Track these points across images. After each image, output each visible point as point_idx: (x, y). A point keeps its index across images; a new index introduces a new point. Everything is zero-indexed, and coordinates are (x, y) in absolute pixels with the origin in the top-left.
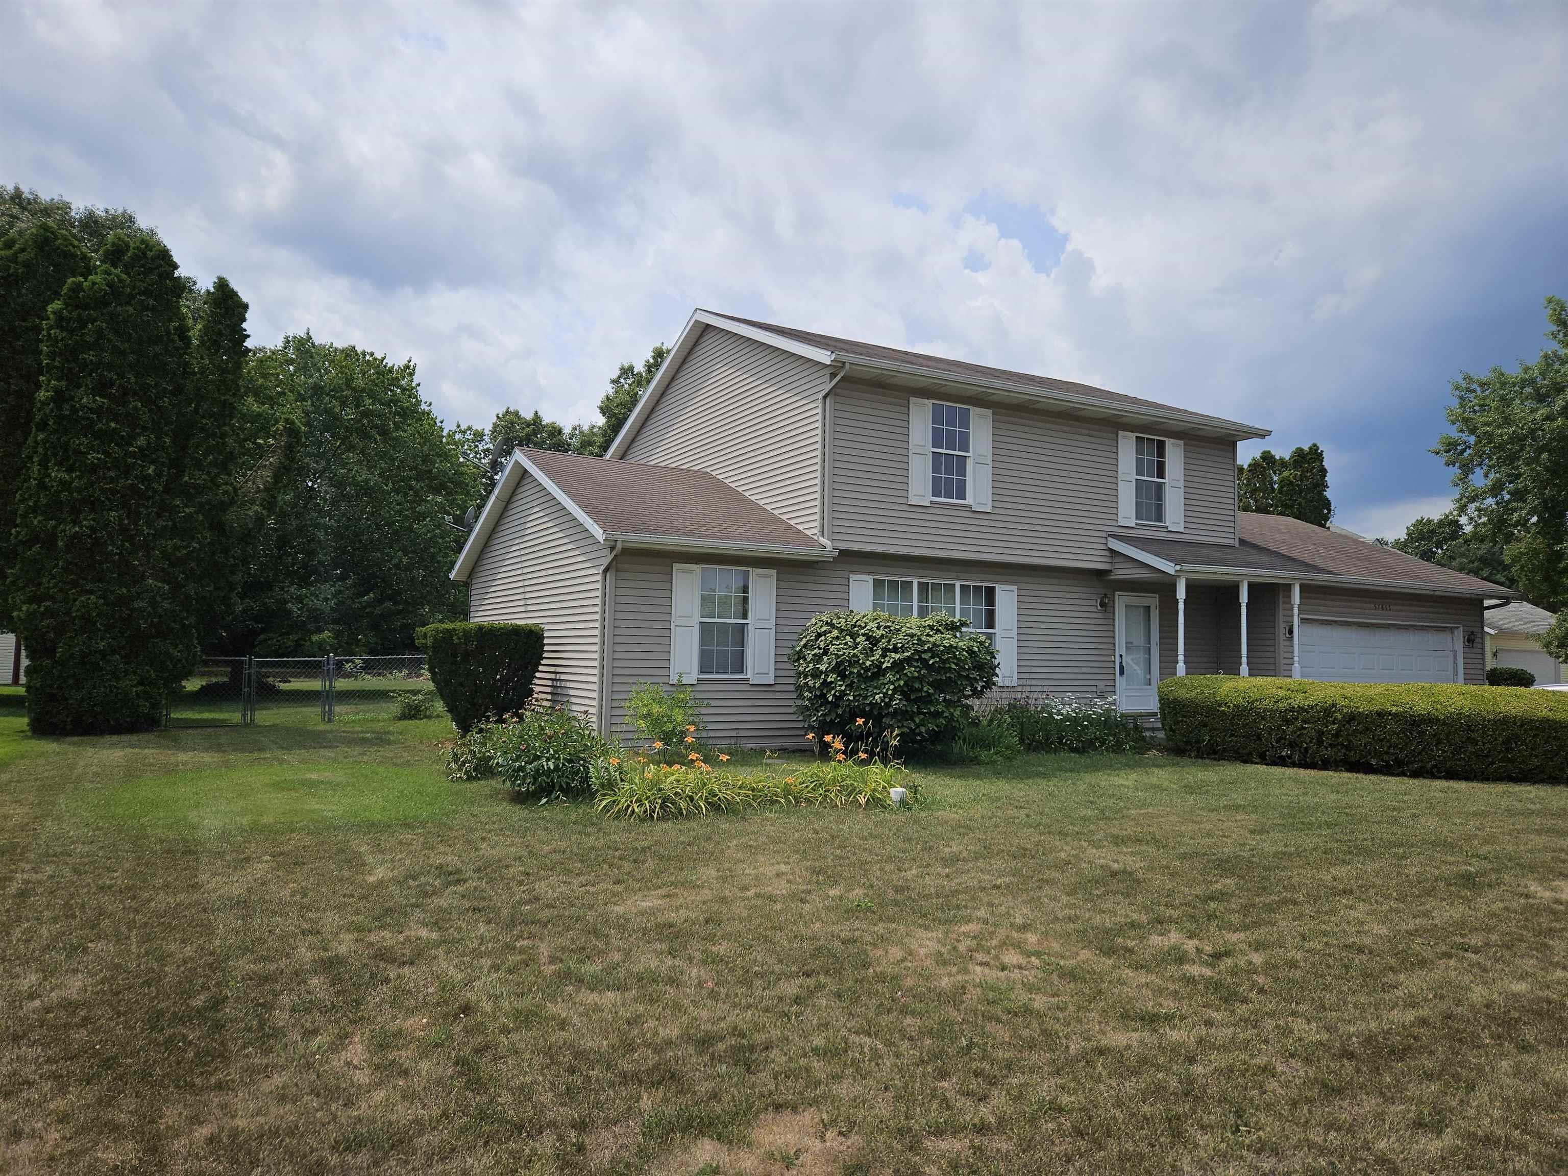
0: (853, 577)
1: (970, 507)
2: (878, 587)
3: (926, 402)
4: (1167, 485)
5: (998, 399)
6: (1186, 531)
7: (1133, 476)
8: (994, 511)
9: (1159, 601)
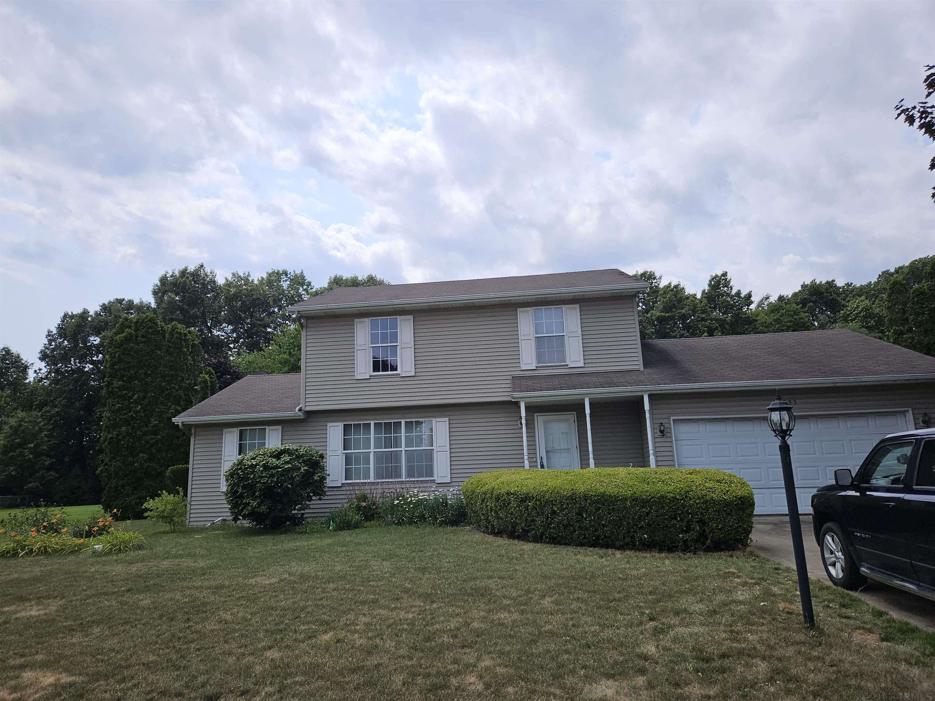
0: (329, 424)
1: (399, 374)
2: (347, 429)
3: (366, 319)
4: (565, 337)
5: (411, 309)
6: (587, 365)
7: (533, 336)
8: (418, 374)
9: (577, 417)
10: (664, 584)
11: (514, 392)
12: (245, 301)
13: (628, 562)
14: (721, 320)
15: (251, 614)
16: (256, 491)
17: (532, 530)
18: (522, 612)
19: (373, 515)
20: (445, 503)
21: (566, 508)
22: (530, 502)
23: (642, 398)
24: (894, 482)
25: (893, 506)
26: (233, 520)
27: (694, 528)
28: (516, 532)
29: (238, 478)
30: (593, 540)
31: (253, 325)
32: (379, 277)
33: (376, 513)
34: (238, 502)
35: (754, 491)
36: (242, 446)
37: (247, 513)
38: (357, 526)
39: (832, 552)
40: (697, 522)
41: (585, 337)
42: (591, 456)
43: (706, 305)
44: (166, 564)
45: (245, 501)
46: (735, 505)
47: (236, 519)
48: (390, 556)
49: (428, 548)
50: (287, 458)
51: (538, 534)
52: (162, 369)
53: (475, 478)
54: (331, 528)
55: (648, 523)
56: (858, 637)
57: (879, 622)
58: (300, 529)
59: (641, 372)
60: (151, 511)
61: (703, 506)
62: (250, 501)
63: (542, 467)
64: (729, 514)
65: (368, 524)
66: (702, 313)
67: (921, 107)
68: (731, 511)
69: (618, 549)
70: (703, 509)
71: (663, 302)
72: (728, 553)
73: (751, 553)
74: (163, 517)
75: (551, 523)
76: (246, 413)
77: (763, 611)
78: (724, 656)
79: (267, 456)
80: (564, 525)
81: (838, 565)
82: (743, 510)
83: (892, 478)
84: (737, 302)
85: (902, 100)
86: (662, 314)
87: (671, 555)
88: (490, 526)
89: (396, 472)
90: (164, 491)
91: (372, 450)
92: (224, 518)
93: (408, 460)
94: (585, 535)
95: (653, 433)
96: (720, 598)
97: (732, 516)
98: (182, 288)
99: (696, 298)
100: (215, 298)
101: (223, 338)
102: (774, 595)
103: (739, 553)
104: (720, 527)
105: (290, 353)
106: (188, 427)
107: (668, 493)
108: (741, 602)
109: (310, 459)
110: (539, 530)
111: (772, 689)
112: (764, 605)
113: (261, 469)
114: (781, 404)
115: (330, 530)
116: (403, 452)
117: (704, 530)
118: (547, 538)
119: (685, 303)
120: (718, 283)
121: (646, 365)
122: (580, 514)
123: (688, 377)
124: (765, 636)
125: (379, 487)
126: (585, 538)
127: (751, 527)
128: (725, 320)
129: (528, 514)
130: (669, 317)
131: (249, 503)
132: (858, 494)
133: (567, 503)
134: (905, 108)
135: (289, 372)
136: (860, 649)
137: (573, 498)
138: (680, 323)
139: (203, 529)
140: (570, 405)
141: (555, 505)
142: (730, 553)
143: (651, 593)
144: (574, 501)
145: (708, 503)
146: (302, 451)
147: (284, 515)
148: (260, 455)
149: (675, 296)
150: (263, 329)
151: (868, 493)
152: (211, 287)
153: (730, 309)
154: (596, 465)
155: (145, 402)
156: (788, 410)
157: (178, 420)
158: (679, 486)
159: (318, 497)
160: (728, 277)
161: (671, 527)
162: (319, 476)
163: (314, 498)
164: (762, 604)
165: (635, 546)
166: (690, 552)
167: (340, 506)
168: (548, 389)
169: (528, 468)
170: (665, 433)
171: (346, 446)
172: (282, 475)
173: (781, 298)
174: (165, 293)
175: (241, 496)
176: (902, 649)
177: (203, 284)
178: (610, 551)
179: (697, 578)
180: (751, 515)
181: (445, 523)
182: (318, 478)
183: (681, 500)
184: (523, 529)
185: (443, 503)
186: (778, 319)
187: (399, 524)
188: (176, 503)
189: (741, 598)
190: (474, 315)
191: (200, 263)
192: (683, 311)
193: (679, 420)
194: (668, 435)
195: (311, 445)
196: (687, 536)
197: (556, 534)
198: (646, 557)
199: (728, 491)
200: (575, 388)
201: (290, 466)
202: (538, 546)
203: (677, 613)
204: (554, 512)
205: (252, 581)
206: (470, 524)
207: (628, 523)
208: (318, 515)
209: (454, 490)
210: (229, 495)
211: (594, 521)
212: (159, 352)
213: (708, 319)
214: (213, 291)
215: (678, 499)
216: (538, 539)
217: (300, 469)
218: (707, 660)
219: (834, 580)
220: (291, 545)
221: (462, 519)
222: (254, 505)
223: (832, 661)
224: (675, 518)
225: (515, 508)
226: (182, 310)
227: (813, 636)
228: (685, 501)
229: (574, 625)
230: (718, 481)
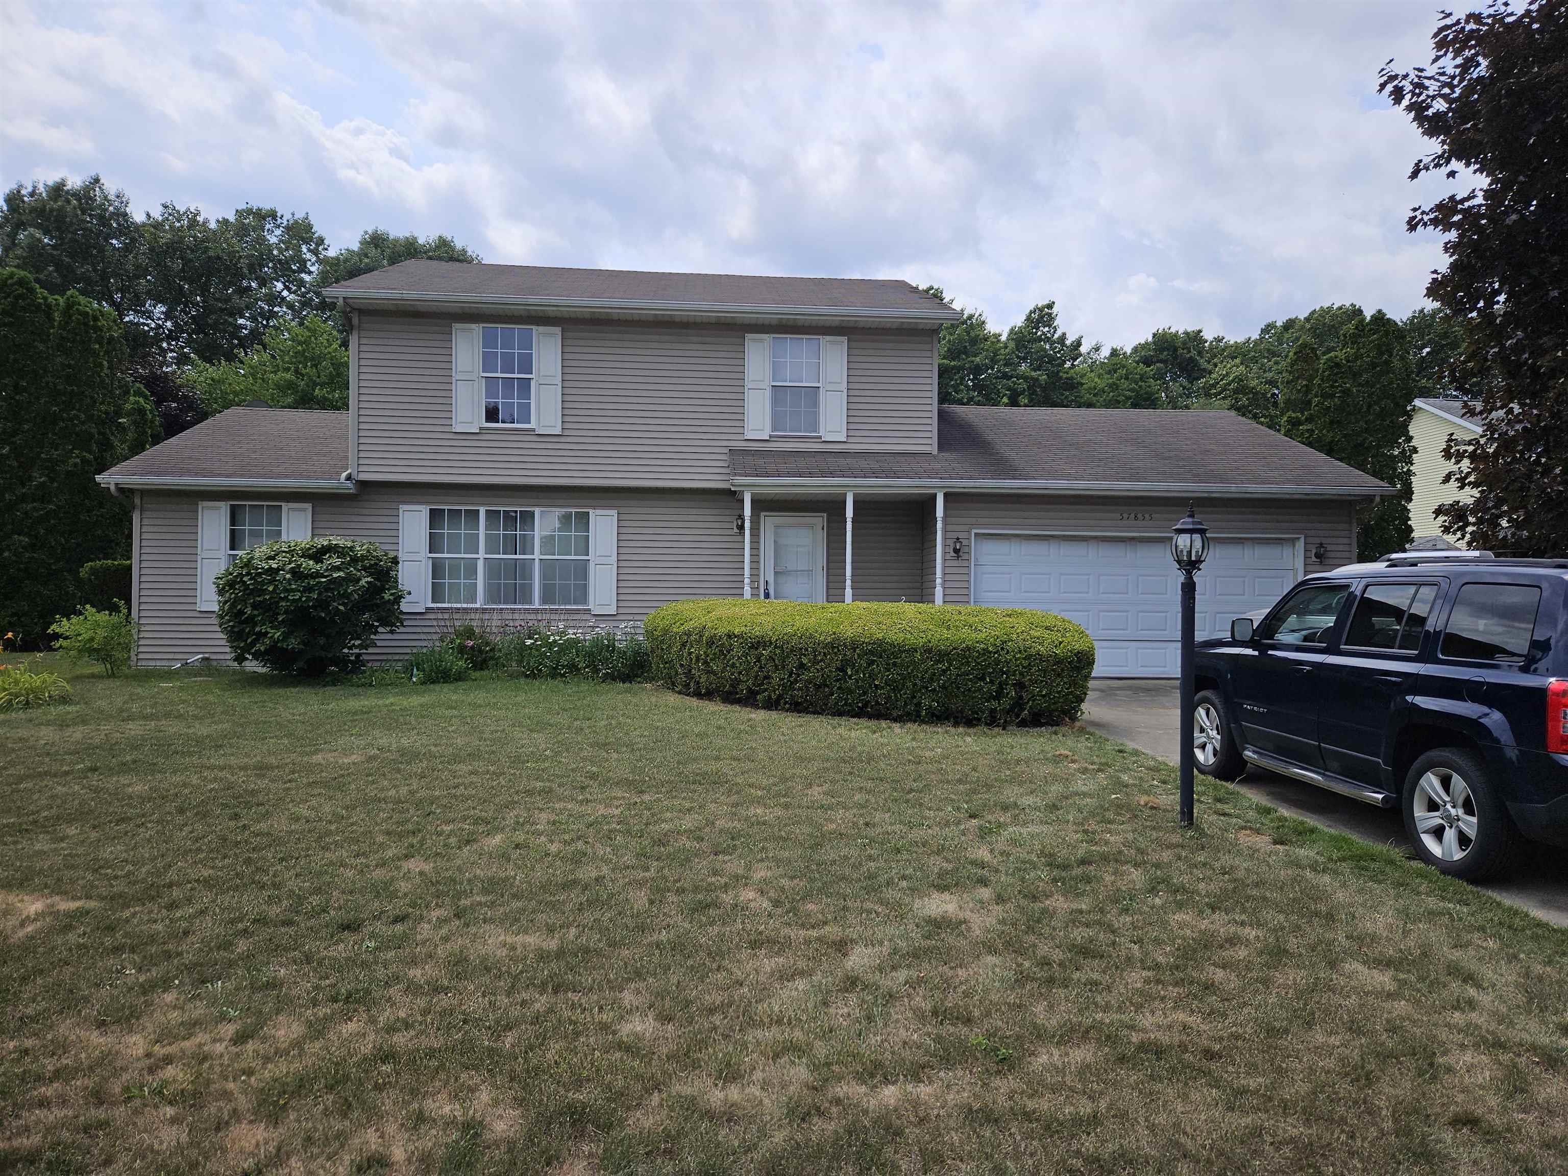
0: (403, 507)
1: (534, 430)
2: (435, 517)
3: (473, 326)
4: (821, 389)
5: (559, 315)
6: (851, 440)
7: (767, 383)
8: (566, 433)
9: (828, 521)
10: (974, 769)
11: (735, 475)
12: (191, 260)
13: (914, 739)
14: (1032, 378)
15: (347, 808)
16: (278, 614)
17: (763, 692)
18: (786, 806)
19: (485, 661)
20: (611, 647)
21: (821, 661)
22: (764, 650)
23: (934, 497)
24: (1306, 639)
25: (1308, 671)
26: (235, 660)
27: (1008, 694)
28: (737, 693)
29: (244, 590)
30: (858, 707)
31: (208, 310)
32: (459, 244)
33: (492, 658)
34: (243, 630)
35: (1096, 645)
36: (237, 534)
37: (262, 649)
38: (460, 677)
39: (1202, 730)
40: (1014, 685)
41: (852, 393)
42: (848, 583)
43: (1013, 352)
44: (134, 729)
45: (257, 629)
46: (1069, 663)
47: (240, 659)
48: (541, 726)
49: (599, 713)
50: (337, 562)
51: (774, 697)
52: (50, 379)
53: (669, 609)
54: (414, 679)
55: (944, 684)
56: (1246, 839)
57: (1266, 822)
58: (360, 679)
59: (934, 456)
60: (66, 638)
61: (1025, 663)
62: (268, 630)
63: (767, 596)
64: (1059, 675)
65: (478, 674)
66: (1005, 365)
67: (1417, 76)
68: (1063, 670)
69: (895, 720)
70: (1024, 667)
71: (949, 340)
72: (1051, 729)
73: (1082, 730)
74: (91, 651)
75: (796, 681)
76: (242, 476)
77: (1119, 807)
78: (1083, 862)
79: (297, 554)
80: (815, 684)
81: (1209, 748)
82: (1078, 669)
83: (1304, 633)
84: (1059, 352)
85: (1391, 61)
86: (945, 361)
87: (971, 731)
88: (692, 684)
89: (521, 593)
90: (88, 606)
91: (482, 554)
92: (207, 655)
93: (544, 576)
94: (846, 699)
95: (945, 553)
96: (1056, 789)
97: (1063, 677)
98: (56, 221)
99: (999, 341)
100: (127, 249)
101: (146, 328)
102: (1126, 786)
103: (1064, 729)
104: (1044, 693)
105: (297, 371)
106: (126, 492)
107: (977, 642)
108: (1085, 795)
109: (376, 564)
110: (774, 691)
111: (1158, 901)
112: (1117, 798)
113: (288, 576)
114: (1193, 523)
115: (414, 683)
116: (537, 562)
117: (1021, 697)
118: (786, 703)
119: (982, 346)
120: (1040, 320)
121: (941, 447)
122: (842, 669)
123: (1004, 468)
124: (1130, 836)
125: (495, 616)
126: (846, 704)
127: (1086, 694)
128: (1037, 379)
129: (761, 667)
130: (954, 367)
131: (267, 633)
132: (1256, 653)
133: (824, 653)
134: (1393, 74)
135: (295, 406)
136: (1253, 852)
137: (834, 646)
138: (969, 379)
139: (169, 675)
140: (824, 502)
141: (805, 655)
142: (1054, 728)
143: (960, 781)
144: (836, 650)
145: (1033, 659)
146: (360, 551)
147: (330, 655)
148: (284, 552)
149: (968, 333)
150: (230, 320)
151: (1270, 652)
152: (119, 224)
153: (1047, 363)
154: (855, 598)
155: (18, 440)
156: (1202, 532)
157: (108, 479)
158: (993, 634)
159: (388, 629)
160: (1055, 310)
161: (975, 692)
162: (391, 594)
163: (380, 629)
164: (1114, 796)
165: (919, 716)
166: (998, 726)
167: (430, 644)
168: (789, 475)
169: (749, 597)
170: (961, 554)
171: (433, 547)
172: (327, 589)
173: (1114, 353)
174: (20, 225)
175: (251, 620)
176: (1304, 853)
177: (101, 218)
178: (884, 724)
179: (1018, 762)
180: (1087, 677)
181: (612, 677)
182: (391, 598)
183: (995, 653)
184: (750, 690)
185: (608, 646)
186: (1114, 384)
187: (533, 676)
188: (114, 627)
189: (1084, 789)
190: (667, 338)
191: (93, 174)
192: (978, 359)
193: (984, 534)
194: (965, 557)
195: (372, 540)
196: (995, 704)
197: (801, 697)
198: (938, 733)
199: (1061, 643)
200: (832, 475)
201: (341, 574)
202: (774, 715)
203: (1005, 808)
204: (802, 666)
205: (318, 758)
206: (652, 679)
207: (915, 685)
208: (390, 657)
209: (626, 627)
210: (227, 618)
211: (863, 681)
212: (41, 347)
213: (1012, 377)
214: (122, 234)
215: (990, 652)
216: (771, 705)
217: (359, 580)
218: (1065, 867)
219: (1203, 767)
220: (354, 704)
221: (639, 672)
222: (276, 636)
223: (1223, 868)
224: (983, 679)
225: (739, 658)
226: (59, 265)
227: (1192, 837)
228: (1000, 655)
229: (867, 824)
230: (1047, 628)
